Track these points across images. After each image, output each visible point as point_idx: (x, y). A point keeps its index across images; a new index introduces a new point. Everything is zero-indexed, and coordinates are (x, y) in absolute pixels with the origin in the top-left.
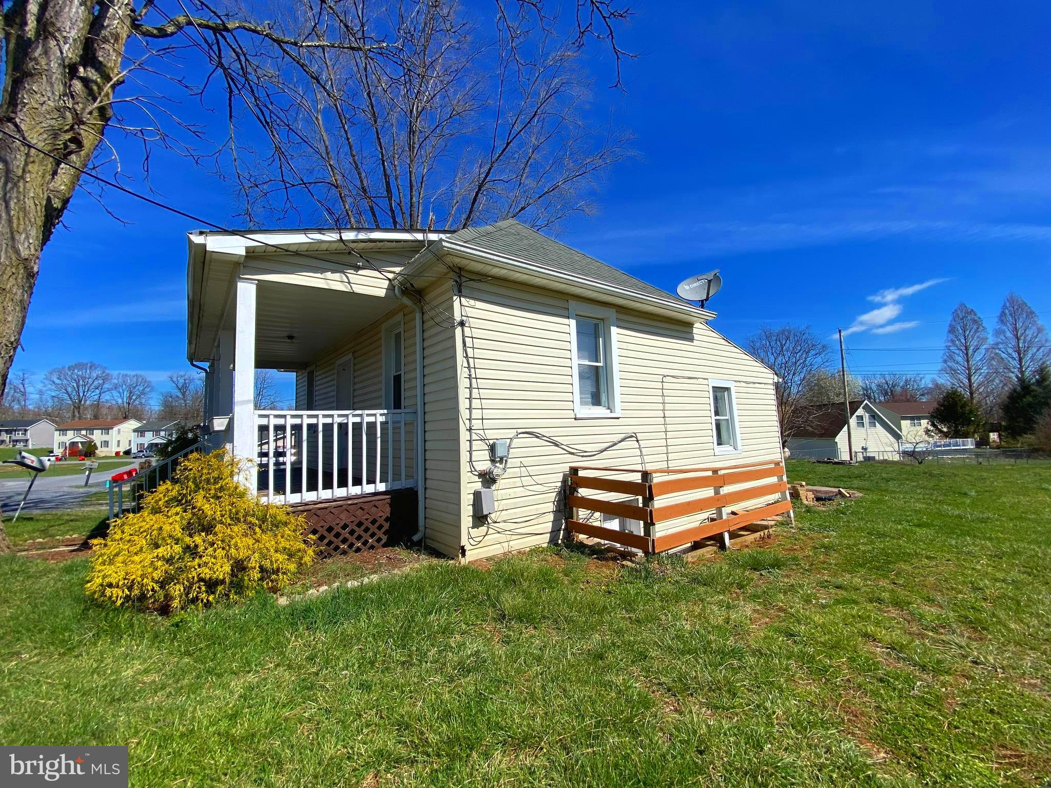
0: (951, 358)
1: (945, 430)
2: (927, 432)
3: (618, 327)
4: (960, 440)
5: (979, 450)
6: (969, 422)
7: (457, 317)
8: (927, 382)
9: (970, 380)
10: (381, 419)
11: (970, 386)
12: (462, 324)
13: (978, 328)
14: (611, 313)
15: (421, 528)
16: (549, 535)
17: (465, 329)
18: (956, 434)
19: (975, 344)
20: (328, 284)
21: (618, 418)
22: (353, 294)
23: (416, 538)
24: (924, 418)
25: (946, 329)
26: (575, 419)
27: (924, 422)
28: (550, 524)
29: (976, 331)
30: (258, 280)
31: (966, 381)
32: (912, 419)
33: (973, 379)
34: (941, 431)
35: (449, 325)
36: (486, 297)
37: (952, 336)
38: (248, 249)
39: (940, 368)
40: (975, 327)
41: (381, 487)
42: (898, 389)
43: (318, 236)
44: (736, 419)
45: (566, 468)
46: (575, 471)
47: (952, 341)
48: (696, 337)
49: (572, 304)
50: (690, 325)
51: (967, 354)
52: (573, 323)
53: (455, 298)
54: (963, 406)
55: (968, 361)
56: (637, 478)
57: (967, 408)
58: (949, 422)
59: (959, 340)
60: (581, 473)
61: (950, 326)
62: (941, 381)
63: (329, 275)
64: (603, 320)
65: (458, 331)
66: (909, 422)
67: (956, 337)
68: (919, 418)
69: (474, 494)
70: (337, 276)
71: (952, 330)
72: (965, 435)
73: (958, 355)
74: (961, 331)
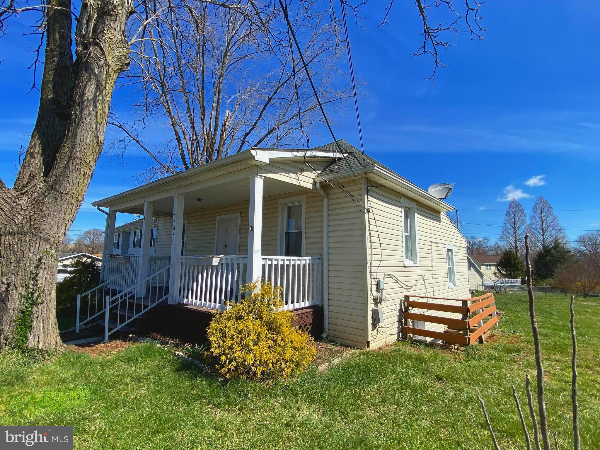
0: (506, 230)
1: (504, 273)
2: (495, 273)
3: (418, 213)
4: (513, 280)
5: (523, 286)
6: (518, 270)
7: (366, 207)
8: (492, 243)
9: (516, 244)
10: (308, 262)
11: (516, 248)
12: (368, 210)
13: (521, 214)
14: (415, 205)
15: (327, 330)
16: (396, 335)
17: (370, 214)
18: (510, 276)
19: (520, 223)
20: (291, 180)
21: (417, 267)
22: (300, 186)
23: (324, 336)
24: (493, 265)
25: (505, 213)
26: (404, 267)
27: (493, 268)
28: (397, 329)
29: (521, 216)
30: (264, 177)
31: (513, 244)
32: (487, 265)
33: (518, 244)
34: (502, 274)
35: (362, 211)
36: (375, 195)
37: (507, 217)
38: (271, 160)
39: (500, 236)
40: (520, 213)
41: (307, 304)
42: (475, 247)
43: (295, 153)
44: (455, 267)
45: (402, 296)
46: (407, 298)
47: (508, 220)
48: (442, 220)
49: (403, 200)
50: (439, 212)
51: (515, 229)
52: (403, 210)
53: (365, 195)
54: (514, 260)
55: (515, 233)
56: (460, 304)
57: (517, 261)
58: (507, 268)
59: (511, 220)
60: (411, 299)
61: (507, 211)
62: (501, 244)
63: (291, 175)
64: (409, 208)
65: (366, 215)
66: (485, 267)
67: (510, 218)
68: (490, 265)
69: (372, 311)
70: (293, 176)
71: (508, 214)
72: (515, 277)
73: (510, 229)
74: (512, 215)
